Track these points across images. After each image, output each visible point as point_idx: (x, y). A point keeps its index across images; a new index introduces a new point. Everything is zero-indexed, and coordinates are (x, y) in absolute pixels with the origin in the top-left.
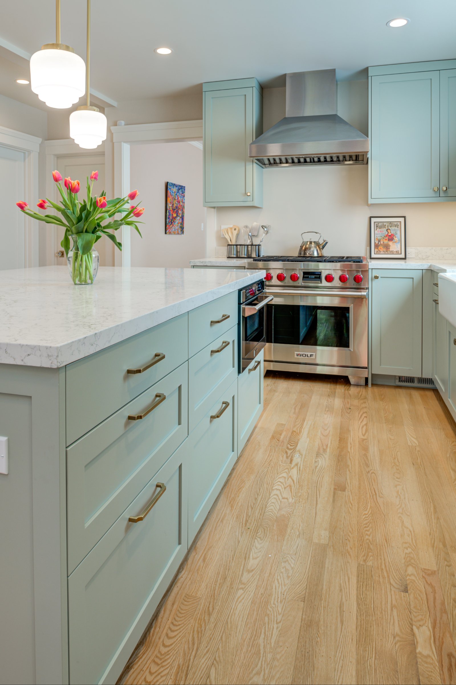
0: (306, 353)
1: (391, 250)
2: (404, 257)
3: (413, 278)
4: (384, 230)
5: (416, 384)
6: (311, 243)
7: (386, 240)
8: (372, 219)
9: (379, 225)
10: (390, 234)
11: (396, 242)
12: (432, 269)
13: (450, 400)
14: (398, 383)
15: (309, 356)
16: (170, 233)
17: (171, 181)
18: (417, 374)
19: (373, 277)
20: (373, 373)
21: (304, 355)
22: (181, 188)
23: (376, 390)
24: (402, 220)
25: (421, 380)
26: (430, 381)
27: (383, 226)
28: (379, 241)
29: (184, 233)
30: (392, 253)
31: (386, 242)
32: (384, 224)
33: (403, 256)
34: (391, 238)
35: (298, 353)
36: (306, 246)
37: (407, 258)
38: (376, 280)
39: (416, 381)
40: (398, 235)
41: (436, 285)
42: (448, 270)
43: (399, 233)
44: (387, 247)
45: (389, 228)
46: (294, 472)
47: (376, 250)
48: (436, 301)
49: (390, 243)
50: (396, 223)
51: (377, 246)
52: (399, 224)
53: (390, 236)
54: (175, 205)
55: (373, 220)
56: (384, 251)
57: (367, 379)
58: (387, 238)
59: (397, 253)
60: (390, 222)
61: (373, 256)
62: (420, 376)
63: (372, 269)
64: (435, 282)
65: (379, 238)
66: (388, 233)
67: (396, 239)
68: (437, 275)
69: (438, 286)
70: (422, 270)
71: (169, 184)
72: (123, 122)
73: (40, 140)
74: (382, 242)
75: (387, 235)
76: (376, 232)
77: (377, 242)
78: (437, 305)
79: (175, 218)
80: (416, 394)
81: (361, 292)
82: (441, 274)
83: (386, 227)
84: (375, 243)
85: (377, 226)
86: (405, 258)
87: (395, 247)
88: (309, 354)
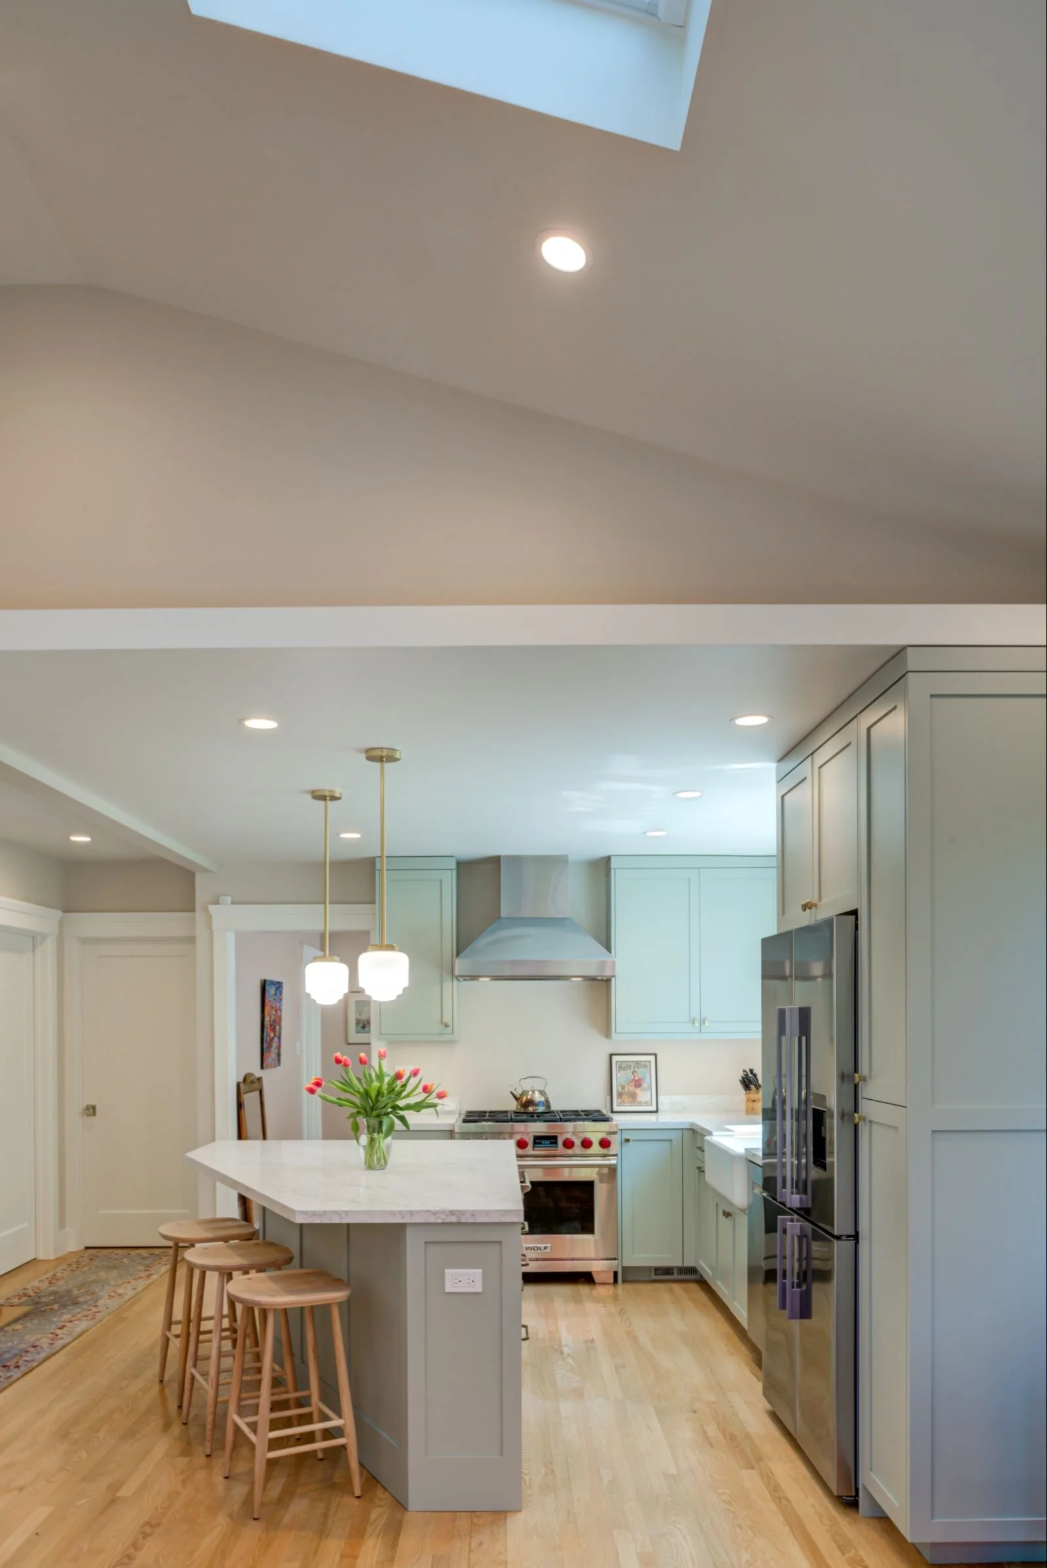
0: (539, 1245)
1: (639, 1099)
2: (655, 1109)
3: (671, 1140)
4: (629, 1072)
5: (675, 1276)
6: (533, 1092)
7: (632, 1086)
8: (613, 1057)
9: (623, 1065)
10: (637, 1078)
11: (644, 1089)
12: (694, 1128)
13: (718, 1283)
14: (654, 1277)
15: (542, 1248)
16: (267, 1067)
17: (269, 977)
18: (676, 1262)
19: (623, 1139)
20: (624, 1265)
21: (536, 1248)
22: (279, 985)
23: (628, 1286)
24: (652, 1058)
25: (684, 1270)
26: (693, 1270)
27: (628, 1067)
28: (623, 1088)
29: (281, 1064)
30: (640, 1104)
31: (632, 1089)
32: (630, 1064)
33: (653, 1108)
34: (638, 1083)
35: (528, 1245)
36: (527, 1096)
37: (659, 1112)
38: (627, 1144)
39: (675, 1271)
40: (647, 1080)
41: (701, 1149)
42: (714, 1133)
43: (648, 1076)
44: (633, 1096)
45: (636, 1070)
46: (570, 1360)
47: (620, 1100)
48: (701, 1170)
49: (638, 1091)
50: (644, 1063)
51: (620, 1095)
52: (648, 1064)
53: (637, 1081)
54: (273, 1017)
55: (615, 1059)
56: (629, 1102)
57: (616, 1274)
58: (633, 1083)
59: (647, 1104)
60: (637, 1062)
61: (616, 1108)
62: (680, 1264)
63: (621, 1130)
64: (699, 1145)
65: (623, 1083)
66: (635, 1077)
67: (645, 1085)
68: (703, 1138)
69: (703, 1151)
70: (682, 1129)
71: (267, 983)
72: (229, 899)
73: (59, 913)
74: (626, 1090)
75: (633, 1080)
76: (619, 1074)
77: (620, 1090)
78: (702, 1173)
79: (273, 1038)
80: (676, 1287)
81: (609, 1160)
82: (708, 1138)
83: (632, 1068)
84: (618, 1091)
85: (621, 1067)
86: (657, 1112)
87: (644, 1096)
88: (542, 1246)
